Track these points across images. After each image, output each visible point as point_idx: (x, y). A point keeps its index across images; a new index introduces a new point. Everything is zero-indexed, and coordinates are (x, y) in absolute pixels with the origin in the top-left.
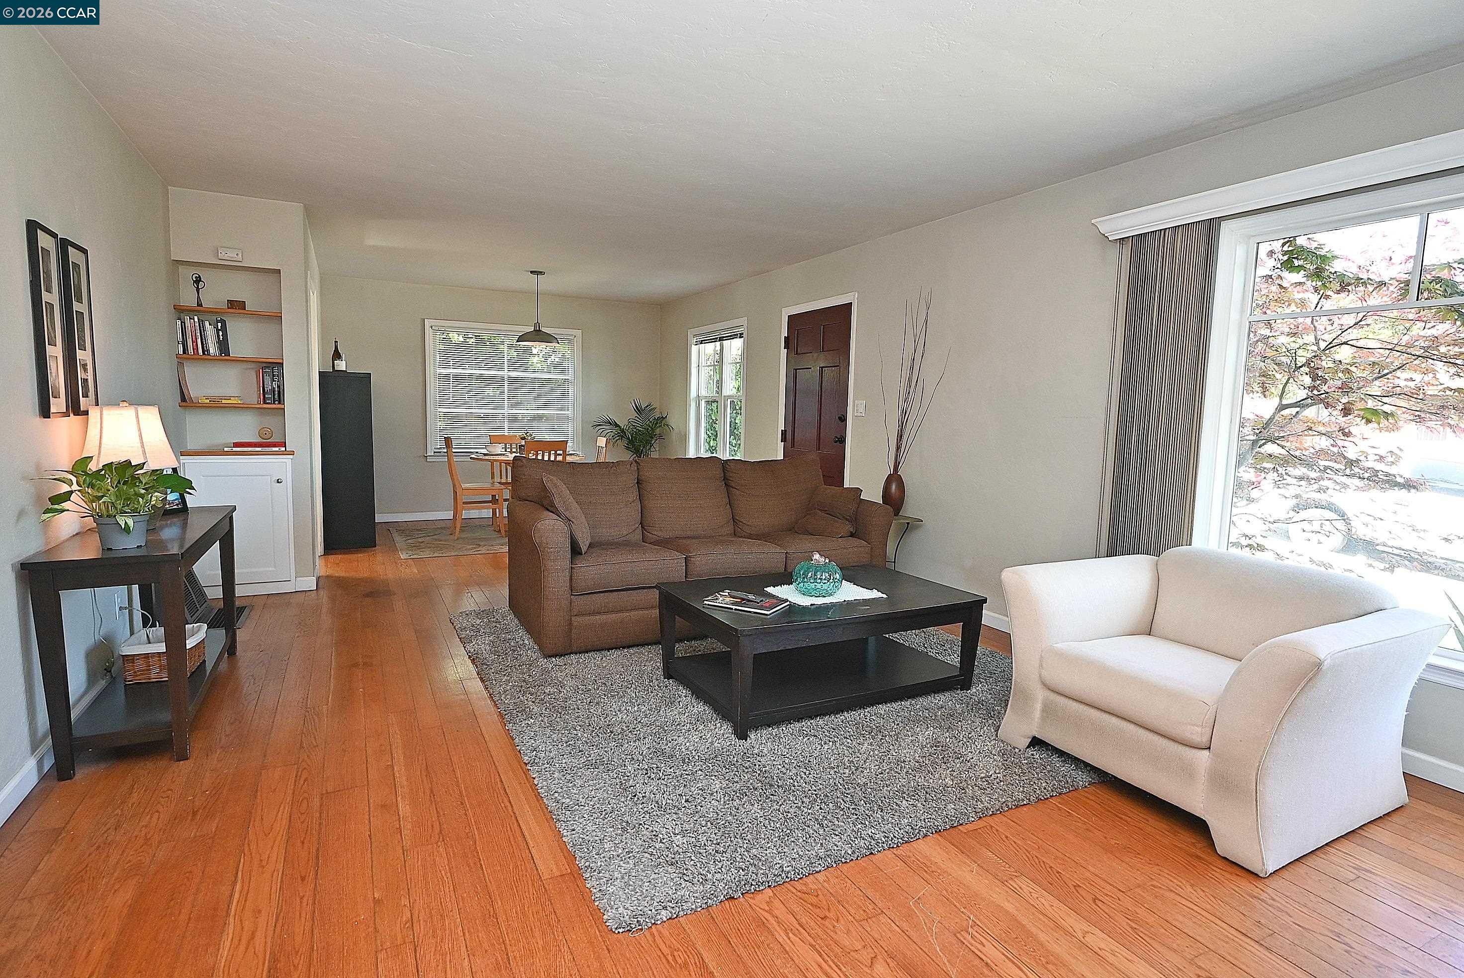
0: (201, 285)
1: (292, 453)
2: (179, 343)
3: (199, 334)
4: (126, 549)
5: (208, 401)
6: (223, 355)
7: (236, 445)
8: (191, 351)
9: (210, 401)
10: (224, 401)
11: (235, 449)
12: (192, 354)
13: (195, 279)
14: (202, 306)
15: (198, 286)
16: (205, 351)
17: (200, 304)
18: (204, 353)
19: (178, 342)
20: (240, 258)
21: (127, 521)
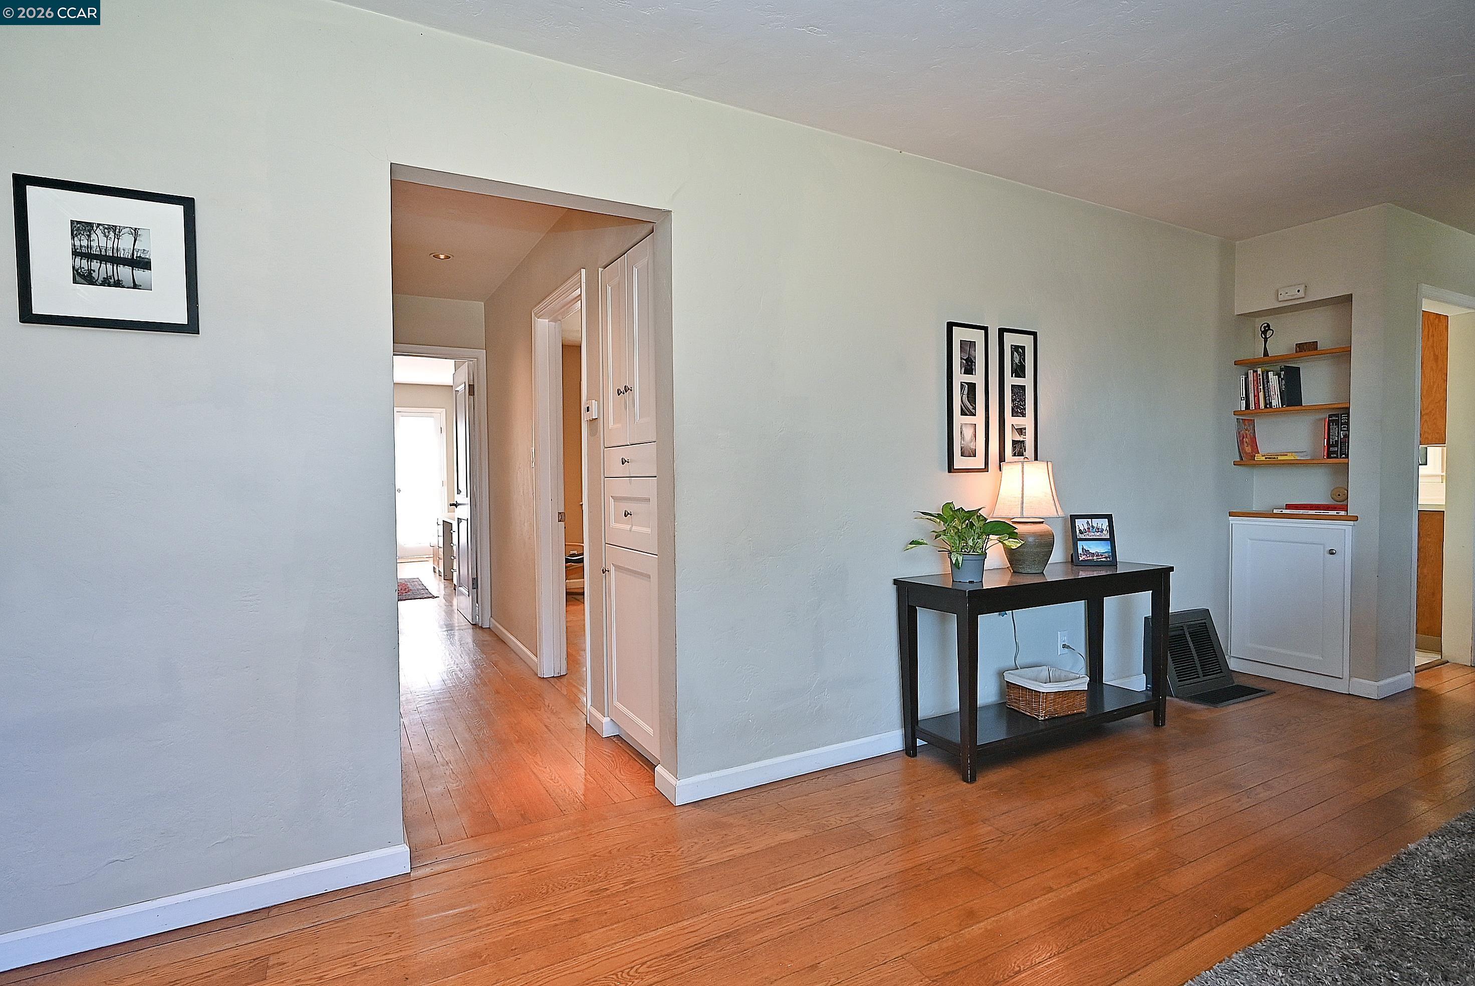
0: (1269, 333)
1: (1355, 519)
2: (1242, 400)
3: (1261, 387)
4: (960, 582)
5: (1263, 458)
6: (1284, 406)
7: (1288, 507)
8: (1252, 406)
9: (1266, 458)
10: (1280, 458)
11: (1285, 511)
12: (1254, 408)
13: (1263, 330)
14: (1268, 356)
15: (1266, 336)
16: (1268, 404)
17: (1266, 354)
18: (1266, 407)
19: (1241, 398)
20: (1301, 294)
21: (958, 558)
